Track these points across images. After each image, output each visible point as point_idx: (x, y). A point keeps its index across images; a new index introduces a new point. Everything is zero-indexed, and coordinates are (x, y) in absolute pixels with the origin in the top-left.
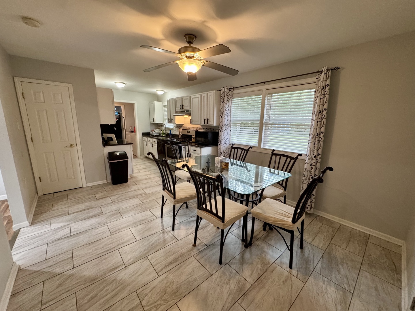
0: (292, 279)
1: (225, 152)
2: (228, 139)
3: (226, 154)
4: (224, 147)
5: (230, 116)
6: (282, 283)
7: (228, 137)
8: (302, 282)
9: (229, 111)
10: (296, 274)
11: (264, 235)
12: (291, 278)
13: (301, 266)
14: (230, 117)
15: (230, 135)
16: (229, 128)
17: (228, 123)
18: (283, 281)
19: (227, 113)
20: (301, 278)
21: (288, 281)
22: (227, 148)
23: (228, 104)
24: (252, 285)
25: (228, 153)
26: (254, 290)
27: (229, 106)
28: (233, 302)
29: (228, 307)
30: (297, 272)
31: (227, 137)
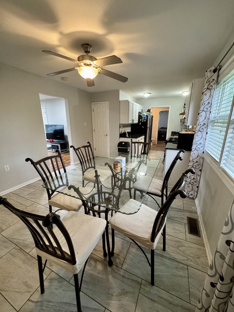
0: (27, 294)
1: (195, 161)
2: (201, 145)
3: (195, 164)
4: (194, 154)
5: (209, 112)
6: (24, 281)
7: (202, 141)
8: (21, 307)
9: (210, 105)
10: (33, 300)
11: (98, 258)
12: (29, 292)
13: (44, 308)
14: (209, 114)
15: (206, 139)
16: (206, 129)
17: (205, 122)
18: (26, 282)
19: (206, 107)
20: (26, 306)
21: (25, 287)
22: (198, 157)
23: (208, 94)
24: (28, 253)
25: (198, 163)
26: (23, 256)
27: (210, 97)
28: (16, 244)
29: (14, 241)
30: (36, 300)
31: (200, 142)
